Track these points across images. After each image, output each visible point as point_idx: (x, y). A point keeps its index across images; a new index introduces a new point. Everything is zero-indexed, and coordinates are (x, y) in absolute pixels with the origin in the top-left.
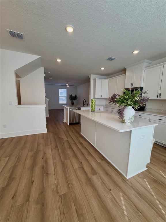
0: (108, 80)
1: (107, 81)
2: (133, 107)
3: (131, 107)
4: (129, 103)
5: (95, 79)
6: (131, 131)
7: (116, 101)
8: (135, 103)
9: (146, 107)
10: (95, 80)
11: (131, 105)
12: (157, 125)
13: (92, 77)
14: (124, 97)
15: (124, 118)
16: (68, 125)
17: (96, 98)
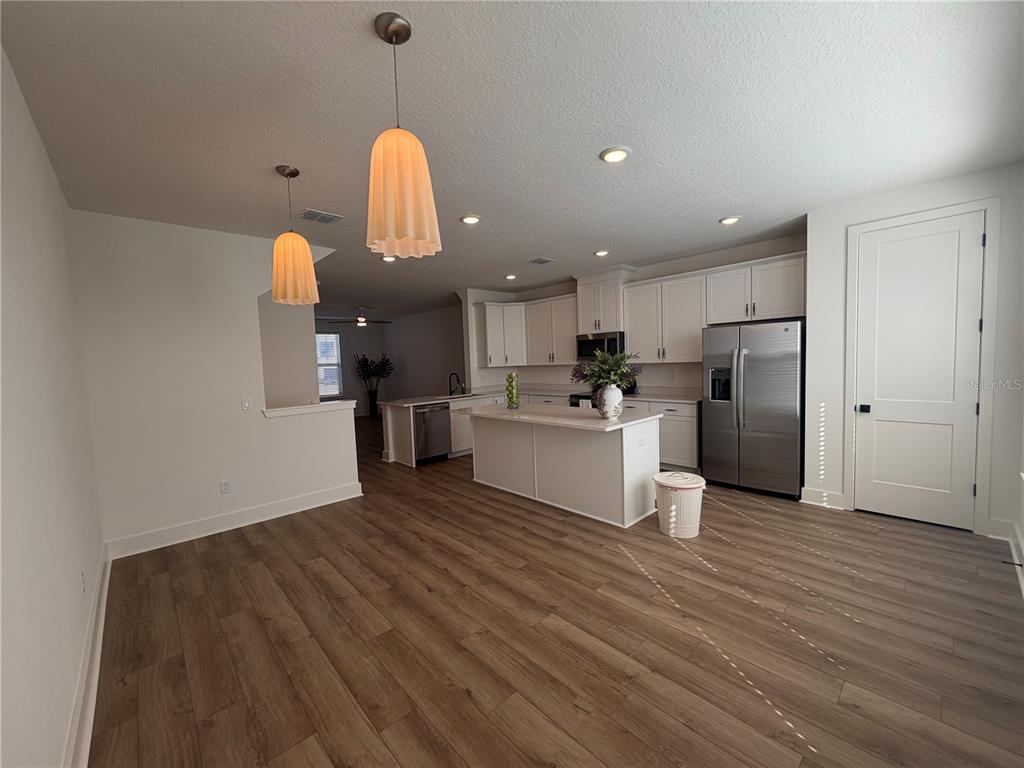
0: (523, 307)
1: (519, 309)
2: (618, 386)
3: (614, 386)
4: (613, 378)
5: (483, 303)
6: (621, 429)
7: (587, 376)
8: (623, 376)
9: (638, 384)
10: (481, 307)
11: (615, 382)
12: (662, 416)
13: (472, 296)
14: (601, 368)
15: (606, 409)
16: (414, 466)
17: (490, 366)
